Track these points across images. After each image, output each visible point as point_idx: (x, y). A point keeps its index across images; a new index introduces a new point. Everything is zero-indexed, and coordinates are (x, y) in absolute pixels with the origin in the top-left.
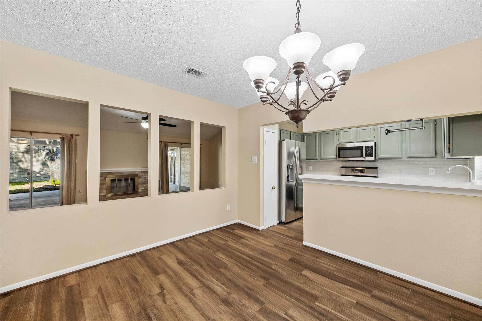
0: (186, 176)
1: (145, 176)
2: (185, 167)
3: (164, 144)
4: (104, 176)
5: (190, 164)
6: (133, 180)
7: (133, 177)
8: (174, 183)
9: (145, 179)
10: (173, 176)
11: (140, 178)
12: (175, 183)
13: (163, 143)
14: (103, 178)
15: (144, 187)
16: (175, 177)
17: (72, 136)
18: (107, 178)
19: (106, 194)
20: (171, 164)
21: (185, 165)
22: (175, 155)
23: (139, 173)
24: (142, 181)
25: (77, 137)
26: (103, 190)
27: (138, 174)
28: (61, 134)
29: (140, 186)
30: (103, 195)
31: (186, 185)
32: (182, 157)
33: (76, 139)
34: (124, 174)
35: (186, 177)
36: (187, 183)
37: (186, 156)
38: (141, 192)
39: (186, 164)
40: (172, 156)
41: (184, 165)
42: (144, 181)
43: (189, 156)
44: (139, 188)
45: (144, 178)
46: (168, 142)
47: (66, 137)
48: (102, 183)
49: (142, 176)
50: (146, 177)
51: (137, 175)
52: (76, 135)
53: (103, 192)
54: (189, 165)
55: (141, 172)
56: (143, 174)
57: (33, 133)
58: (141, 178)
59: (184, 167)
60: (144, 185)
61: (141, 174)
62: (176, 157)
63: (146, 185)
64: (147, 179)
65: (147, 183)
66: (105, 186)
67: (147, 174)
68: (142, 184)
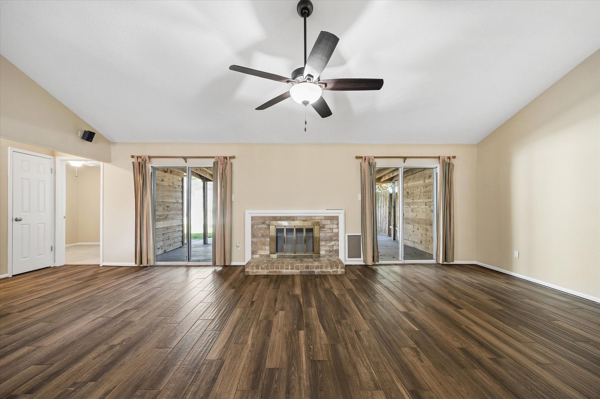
0: (417, 227)
1: (331, 225)
2: (415, 211)
3: (367, 163)
4: (267, 223)
5: (425, 204)
6: (311, 231)
7: (311, 227)
8: (394, 239)
9: (331, 231)
10: (393, 226)
11: (323, 229)
12: (396, 238)
13: (365, 159)
14: (266, 227)
15: (329, 246)
16: (396, 228)
17: (226, 158)
18: (271, 226)
19: (271, 253)
20: (390, 206)
21: (415, 207)
22: (396, 191)
23: (321, 220)
24: (325, 235)
25: (233, 161)
26: (265, 246)
27: (319, 221)
28: (214, 157)
29: (322, 243)
30: (265, 254)
31: (416, 244)
32: (409, 191)
33: (232, 163)
35: (416, 230)
36: (420, 242)
37: (416, 188)
38: (324, 256)
39: (417, 205)
40: (391, 191)
41: (413, 207)
42: (330, 234)
43: (422, 189)
44: (321, 247)
45: (330, 229)
46: (375, 157)
47: (219, 161)
48: (264, 234)
49: (326, 224)
50: (332, 227)
51: (316, 224)
52: (230, 158)
53: (265, 250)
54: (422, 207)
55: (324, 218)
56: (328, 222)
57: (188, 160)
58: (325, 229)
59: (412, 211)
60: (330, 243)
61: (324, 222)
62: (397, 194)
63: (333, 243)
64: (335, 231)
65: (335, 240)
66: (268, 239)
67: (335, 223)
68: (326, 241)
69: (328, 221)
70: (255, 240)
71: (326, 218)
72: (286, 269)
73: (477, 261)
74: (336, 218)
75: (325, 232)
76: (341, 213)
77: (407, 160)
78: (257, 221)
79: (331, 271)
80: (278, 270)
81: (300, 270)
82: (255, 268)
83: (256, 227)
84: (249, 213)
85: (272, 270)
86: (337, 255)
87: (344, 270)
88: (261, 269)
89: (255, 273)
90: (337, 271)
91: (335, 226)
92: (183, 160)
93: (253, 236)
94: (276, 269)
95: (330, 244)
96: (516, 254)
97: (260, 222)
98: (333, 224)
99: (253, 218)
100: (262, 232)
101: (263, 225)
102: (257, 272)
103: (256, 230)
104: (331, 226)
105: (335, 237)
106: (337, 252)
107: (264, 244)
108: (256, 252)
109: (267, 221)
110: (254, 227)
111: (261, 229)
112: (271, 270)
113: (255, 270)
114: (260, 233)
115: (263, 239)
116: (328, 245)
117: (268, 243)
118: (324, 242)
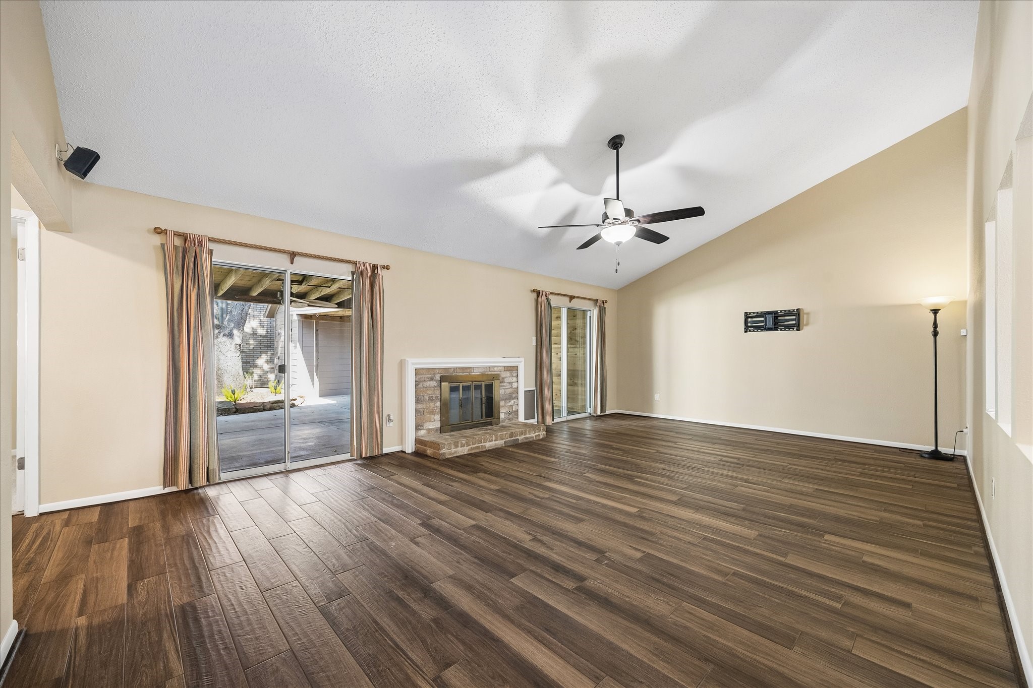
1: (511, 378)
3: (544, 298)
4: (437, 378)
6: (490, 388)
7: (490, 382)
9: (511, 386)
11: (503, 384)
13: (542, 294)
14: (436, 385)
15: (509, 407)
17: (375, 267)
18: (442, 384)
19: (442, 425)
23: (500, 371)
24: (505, 392)
25: (384, 273)
26: (434, 415)
27: (498, 373)
28: (355, 263)
29: (502, 403)
30: (434, 427)
33: (383, 278)
34: (473, 374)
38: (504, 421)
42: (509, 391)
44: (500, 409)
45: (509, 383)
46: (550, 293)
47: (363, 270)
48: (433, 395)
49: (505, 377)
50: (512, 381)
51: (496, 377)
52: (383, 267)
53: (434, 421)
55: (504, 369)
56: (508, 374)
57: (296, 259)
58: (505, 384)
60: (510, 401)
61: (504, 374)
63: (512, 402)
64: (515, 385)
65: (514, 398)
66: (438, 404)
67: (514, 375)
68: (506, 399)
69: (508, 372)
70: (420, 406)
71: (506, 370)
72: (490, 441)
73: (617, 409)
74: (515, 368)
75: (505, 387)
76: (520, 362)
77: (574, 301)
78: (423, 376)
79: (534, 435)
80: (482, 444)
81: (504, 440)
82: (453, 446)
83: (421, 385)
84: (413, 364)
85: (474, 446)
86: (516, 418)
87: (545, 433)
88: (461, 447)
89: (453, 454)
90: (539, 435)
91: (515, 379)
92: (285, 259)
93: (418, 401)
94: (478, 443)
95: (510, 404)
96: (656, 397)
97: (428, 378)
98: (513, 376)
99: (418, 372)
100: (429, 393)
101: (432, 382)
102: (455, 452)
103: (421, 391)
104: (510, 380)
105: (513, 395)
106: (516, 413)
107: (432, 412)
108: (421, 426)
109: (437, 375)
110: (419, 386)
111: (428, 388)
112: (472, 446)
113: (453, 450)
114: (428, 395)
115: (432, 404)
116: (508, 405)
117: (438, 410)
118: (504, 402)
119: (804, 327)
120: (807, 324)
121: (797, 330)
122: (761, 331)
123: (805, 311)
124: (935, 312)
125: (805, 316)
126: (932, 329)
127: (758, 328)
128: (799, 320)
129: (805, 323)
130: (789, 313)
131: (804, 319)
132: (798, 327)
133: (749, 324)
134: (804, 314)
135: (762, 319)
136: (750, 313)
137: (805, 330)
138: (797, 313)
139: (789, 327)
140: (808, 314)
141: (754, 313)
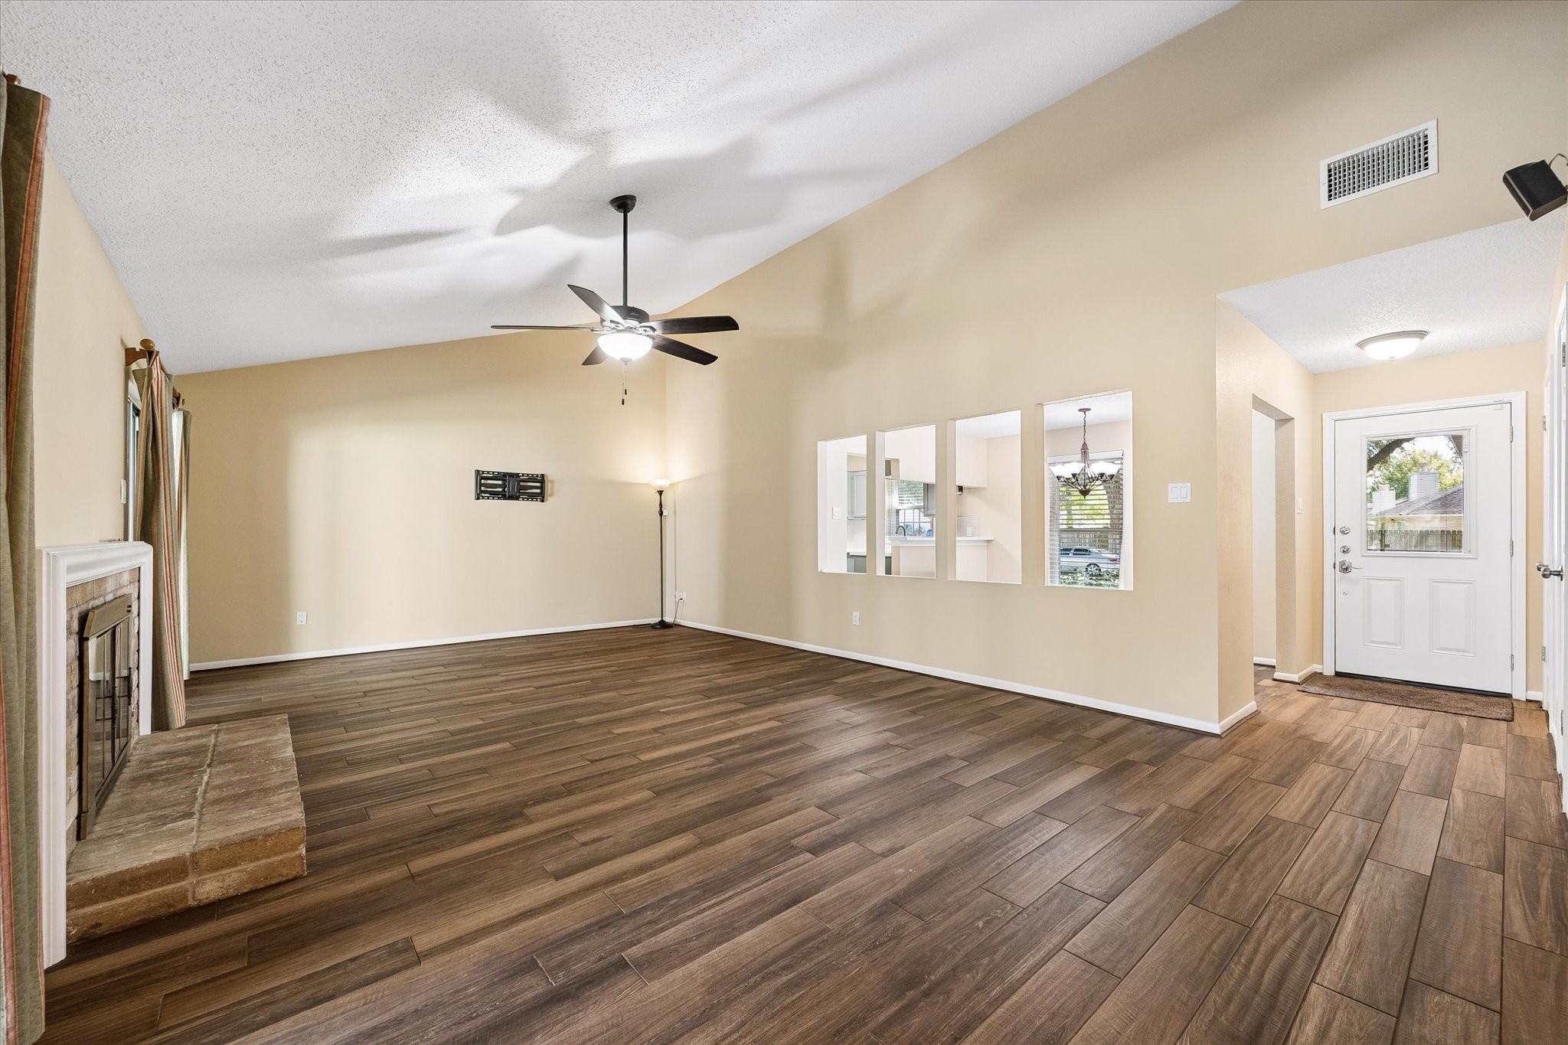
63: (134, 679)
96: (300, 618)
106: (137, 712)
119: (549, 498)
120: (551, 495)
121: (543, 501)
122: (499, 499)
123: (550, 478)
124: (661, 493)
125: (549, 484)
126: (659, 509)
127: (494, 495)
128: (542, 488)
129: (549, 493)
130: (532, 478)
131: (548, 487)
132: (541, 496)
133: (483, 489)
134: (548, 481)
135: (500, 482)
136: (483, 472)
137: (550, 501)
138: (541, 480)
139: (532, 497)
140: (552, 482)
141: (488, 473)
